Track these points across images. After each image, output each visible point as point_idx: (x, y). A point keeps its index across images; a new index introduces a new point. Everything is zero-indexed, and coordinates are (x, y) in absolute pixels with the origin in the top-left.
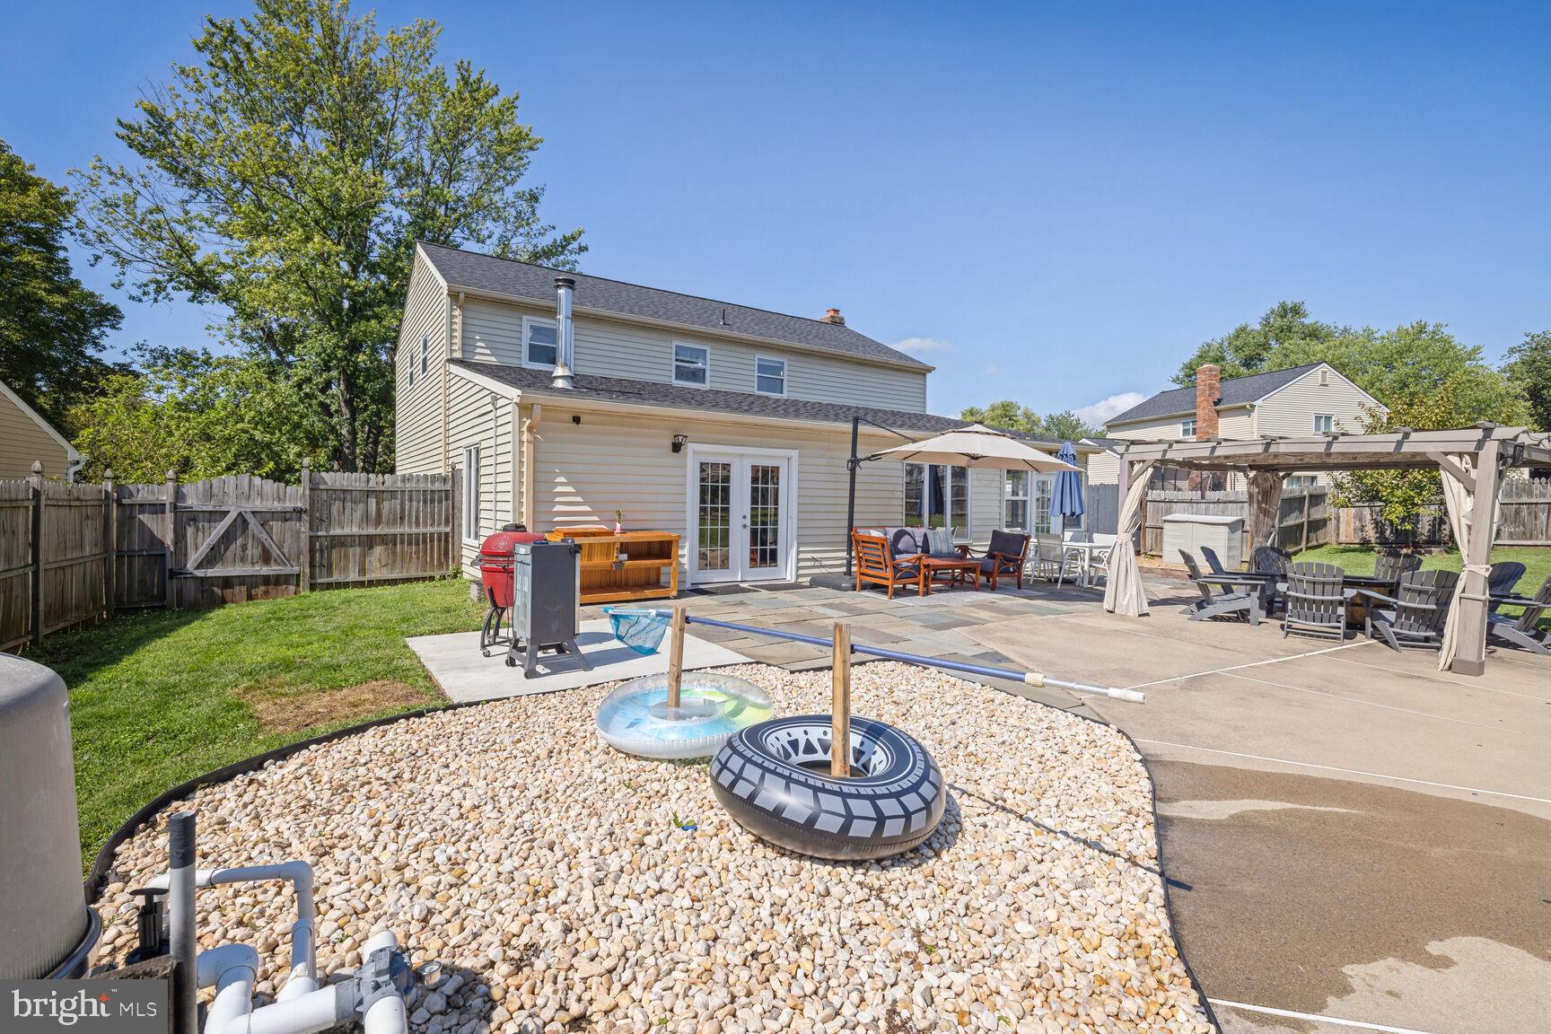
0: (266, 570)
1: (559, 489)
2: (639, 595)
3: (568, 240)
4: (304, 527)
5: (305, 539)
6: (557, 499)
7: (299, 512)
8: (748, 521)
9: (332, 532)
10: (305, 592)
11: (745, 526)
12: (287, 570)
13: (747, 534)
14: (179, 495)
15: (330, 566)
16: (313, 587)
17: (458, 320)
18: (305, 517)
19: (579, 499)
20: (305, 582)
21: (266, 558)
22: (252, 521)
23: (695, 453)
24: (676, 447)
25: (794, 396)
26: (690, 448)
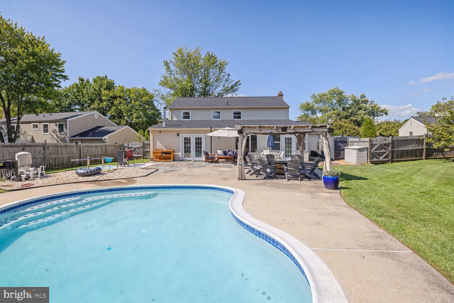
0: (138, 156)
1: (157, 143)
2: (166, 160)
3: (236, 83)
4: (142, 149)
5: (142, 151)
6: (157, 145)
7: (142, 147)
8: (195, 148)
9: (146, 150)
10: (142, 159)
11: (194, 149)
12: (141, 156)
13: (194, 151)
14: (128, 145)
15: (146, 155)
16: (144, 158)
17: (170, 113)
18: (142, 148)
19: (161, 145)
20: (142, 158)
21: (138, 154)
22: (136, 148)
23: (183, 136)
24: (178, 135)
25: (243, 119)
26: (181, 135)
